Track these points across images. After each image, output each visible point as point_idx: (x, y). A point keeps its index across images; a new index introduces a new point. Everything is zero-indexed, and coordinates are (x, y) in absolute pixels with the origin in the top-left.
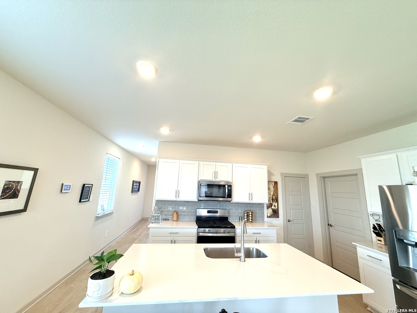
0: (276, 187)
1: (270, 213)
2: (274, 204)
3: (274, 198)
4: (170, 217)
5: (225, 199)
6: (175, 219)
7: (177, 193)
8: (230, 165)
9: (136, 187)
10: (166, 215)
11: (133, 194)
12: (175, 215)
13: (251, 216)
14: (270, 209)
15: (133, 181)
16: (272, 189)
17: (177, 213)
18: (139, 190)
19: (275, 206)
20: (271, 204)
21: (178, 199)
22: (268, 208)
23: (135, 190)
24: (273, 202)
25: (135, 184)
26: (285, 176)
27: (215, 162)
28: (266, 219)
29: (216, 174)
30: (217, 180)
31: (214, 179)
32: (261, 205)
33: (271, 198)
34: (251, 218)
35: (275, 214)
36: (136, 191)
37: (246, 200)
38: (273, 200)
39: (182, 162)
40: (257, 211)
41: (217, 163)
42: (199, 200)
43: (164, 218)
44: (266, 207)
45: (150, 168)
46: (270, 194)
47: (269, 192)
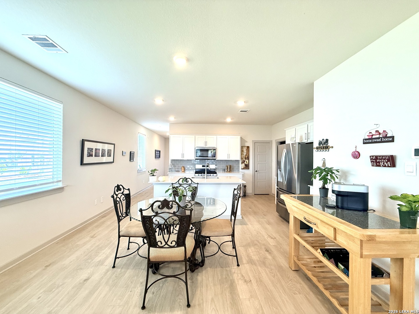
0: (248, 150)
1: (243, 166)
2: (246, 161)
3: (246, 157)
4: (180, 170)
5: (212, 158)
6: (183, 170)
7: (183, 155)
8: (215, 137)
9: (158, 154)
10: (177, 169)
11: (156, 159)
12: (183, 168)
13: (229, 168)
14: (243, 164)
15: (155, 150)
16: (245, 151)
17: (184, 167)
18: (160, 157)
19: (246, 162)
20: (244, 161)
21: (184, 159)
22: (242, 163)
24: (245, 159)
25: (157, 152)
26: (255, 143)
27: (206, 135)
28: (241, 170)
29: (206, 143)
30: (207, 146)
31: (205, 146)
32: (237, 161)
33: (244, 157)
34: (229, 169)
35: (247, 167)
36: (158, 157)
37: (226, 158)
38: (245, 158)
39: (184, 136)
40: (235, 165)
41: (207, 136)
42: (196, 159)
43: (176, 170)
44: (240, 162)
45: (165, 140)
46: (244, 155)
47: (243, 153)
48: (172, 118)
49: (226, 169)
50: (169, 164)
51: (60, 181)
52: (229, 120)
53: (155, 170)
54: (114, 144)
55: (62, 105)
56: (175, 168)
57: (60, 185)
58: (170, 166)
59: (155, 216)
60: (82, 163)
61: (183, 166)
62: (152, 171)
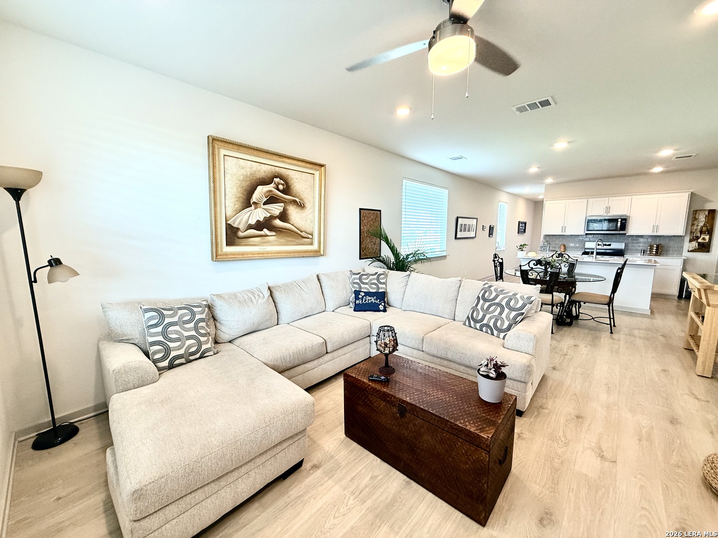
1: (693, 246)
5: (617, 232)
7: (564, 228)
8: (628, 198)
9: (522, 228)
10: (553, 247)
11: (519, 235)
13: (655, 248)
14: (694, 242)
15: (519, 222)
17: (564, 246)
18: (525, 232)
20: (698, 236)
21: (564, 234)
22: (691, 241)
23: (521, 230)
25: (521, 225)
27: (608, 197)
28: (685, 253)
29: (608, 209)
30: (610, 214)
31: (607, 214)
32: (679, 238)
34: (655, 251)
35: (704, 248)
36: (522, 232)
39: (568, 200)
41: (611, 198)
42: (586, 234)
43: (551, 249)
44: (687, 239)
45: (537, 205)
46: (698, 226)
47: (696, 222)
48: (549, 180)
49: (648, 250)
50: (541, 241)
51: (444, 251)
52: (658, 169)
53: (525, 245)
54: (477, 219)
55: (447, 191)
56: (549, 247)
57: (444, 254)
58: (542, 243)
59: (530, 270)
60: (456, 238)
61: (565, 243)
62: (521, 246)
